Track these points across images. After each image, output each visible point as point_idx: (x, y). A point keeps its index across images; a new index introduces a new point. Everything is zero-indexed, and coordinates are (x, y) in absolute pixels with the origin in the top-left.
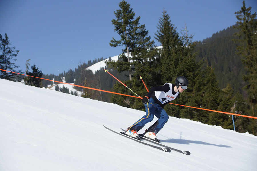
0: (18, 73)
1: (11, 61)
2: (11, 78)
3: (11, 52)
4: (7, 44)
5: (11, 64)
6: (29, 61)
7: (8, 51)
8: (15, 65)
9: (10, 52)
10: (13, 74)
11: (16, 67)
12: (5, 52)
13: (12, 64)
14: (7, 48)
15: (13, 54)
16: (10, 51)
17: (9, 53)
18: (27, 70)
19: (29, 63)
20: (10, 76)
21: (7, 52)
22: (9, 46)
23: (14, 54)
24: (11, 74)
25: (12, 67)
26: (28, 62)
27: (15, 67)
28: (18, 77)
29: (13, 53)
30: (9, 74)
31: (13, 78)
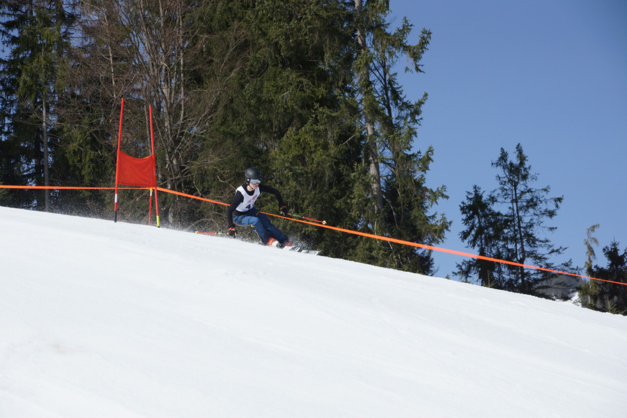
0: (561, 272)
1: (538, 232)
2: (539, 288)
3: (536, 205)
4: (525, 177)
5: (537, 242)
6: (596, 229)
7: (528, 202)
8: (550, 246)
9: (532, 204)
10: (547, 275)
11: (553, 251)
12: (519, 204)
13: (542, 242)
14: (523, 193)
15: (543, 210)
16: (532, 200)
17: (531, 206)
18: (591, 261)
19: (596, 237)
20: (536, 281)
21: (525, 204)
22: (530, 184)
23: (546, 211)
24: (539, 276)
25: (541, 251)
26: (593, 235)
27: (550, 253)
28: (560, 284)
29: (542, 207)
30: (532, 277)
31: (547, 287)
